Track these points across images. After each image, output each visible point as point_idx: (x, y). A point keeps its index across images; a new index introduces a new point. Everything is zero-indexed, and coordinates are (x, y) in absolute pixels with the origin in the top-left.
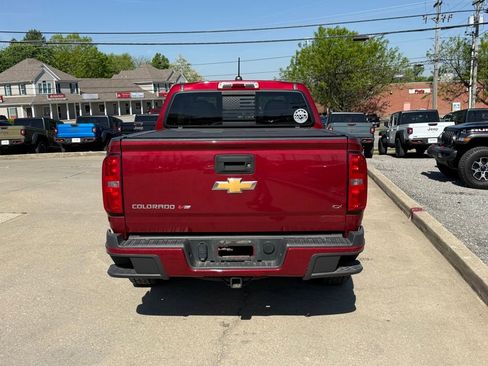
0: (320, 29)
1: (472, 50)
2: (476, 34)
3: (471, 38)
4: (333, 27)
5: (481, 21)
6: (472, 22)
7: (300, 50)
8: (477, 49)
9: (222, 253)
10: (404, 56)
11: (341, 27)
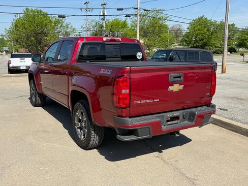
0: (26, 9)
1: (102, 26)
2: (104, 19)
3: (101, 21)
4: (34, 9)
5: (106, 14)
6: (102, 14)
7: (16, 19)
8: (104, 26)
9: (168, 121)
10: (73, 27)
11: (39, 9)
